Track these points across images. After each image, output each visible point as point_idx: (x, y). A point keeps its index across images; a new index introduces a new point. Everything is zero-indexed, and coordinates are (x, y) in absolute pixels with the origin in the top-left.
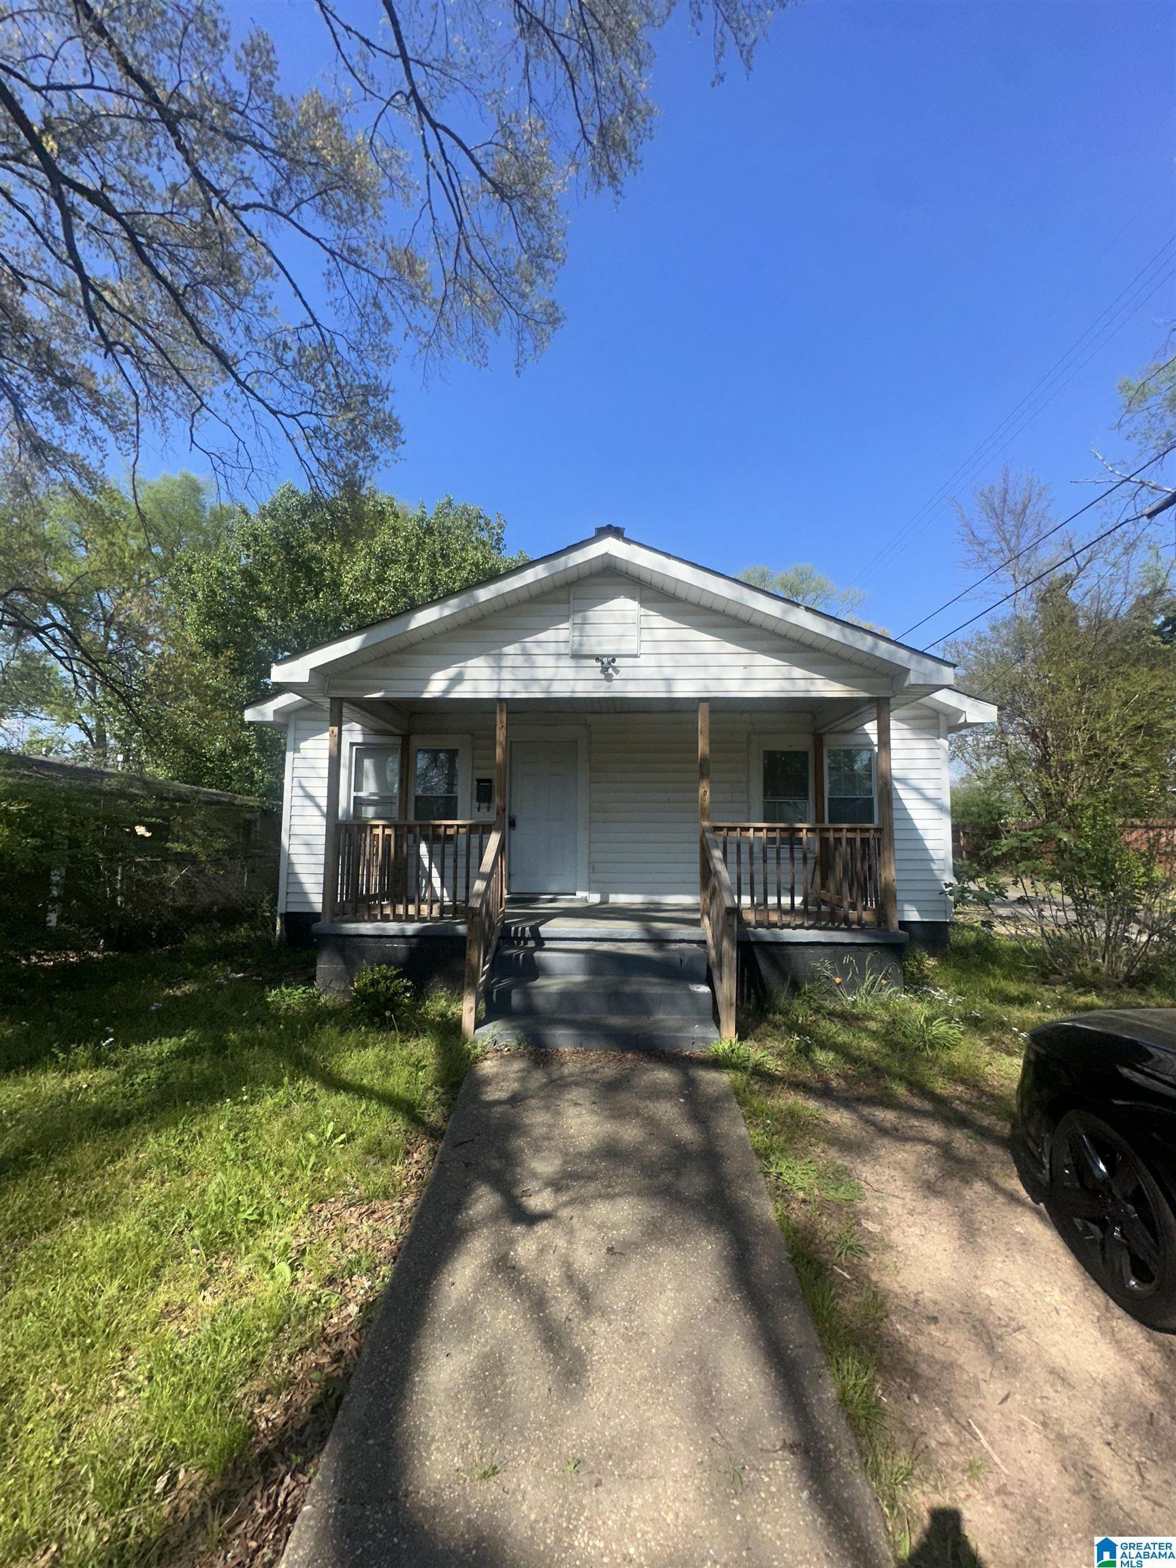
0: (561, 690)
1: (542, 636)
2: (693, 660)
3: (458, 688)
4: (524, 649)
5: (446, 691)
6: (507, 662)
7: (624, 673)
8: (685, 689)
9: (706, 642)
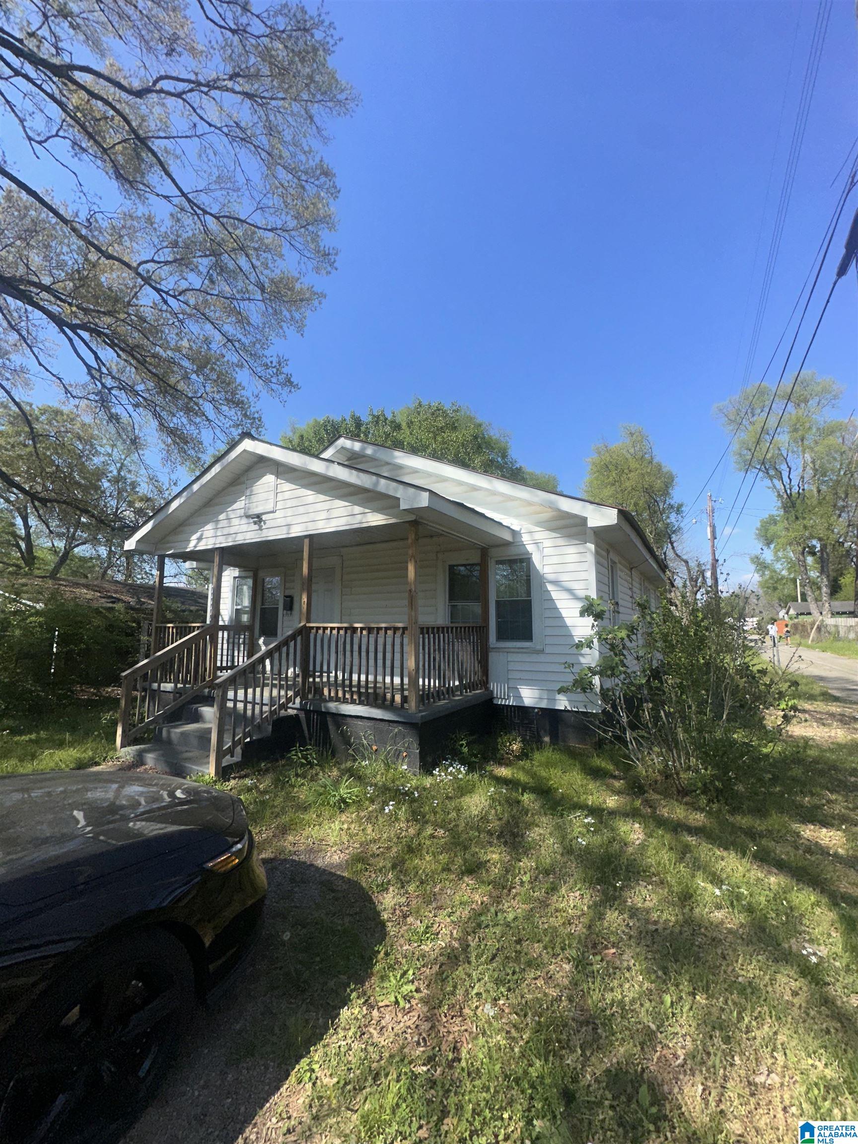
0: (241, 539)
1: (235, 506)
2: (301, 510)
3: (200, 544)
4: (227, 515)
5: (195, 547)
6: (220, 525)
7: (268, 524)
8: (296, 531)
9: (309, 496)
